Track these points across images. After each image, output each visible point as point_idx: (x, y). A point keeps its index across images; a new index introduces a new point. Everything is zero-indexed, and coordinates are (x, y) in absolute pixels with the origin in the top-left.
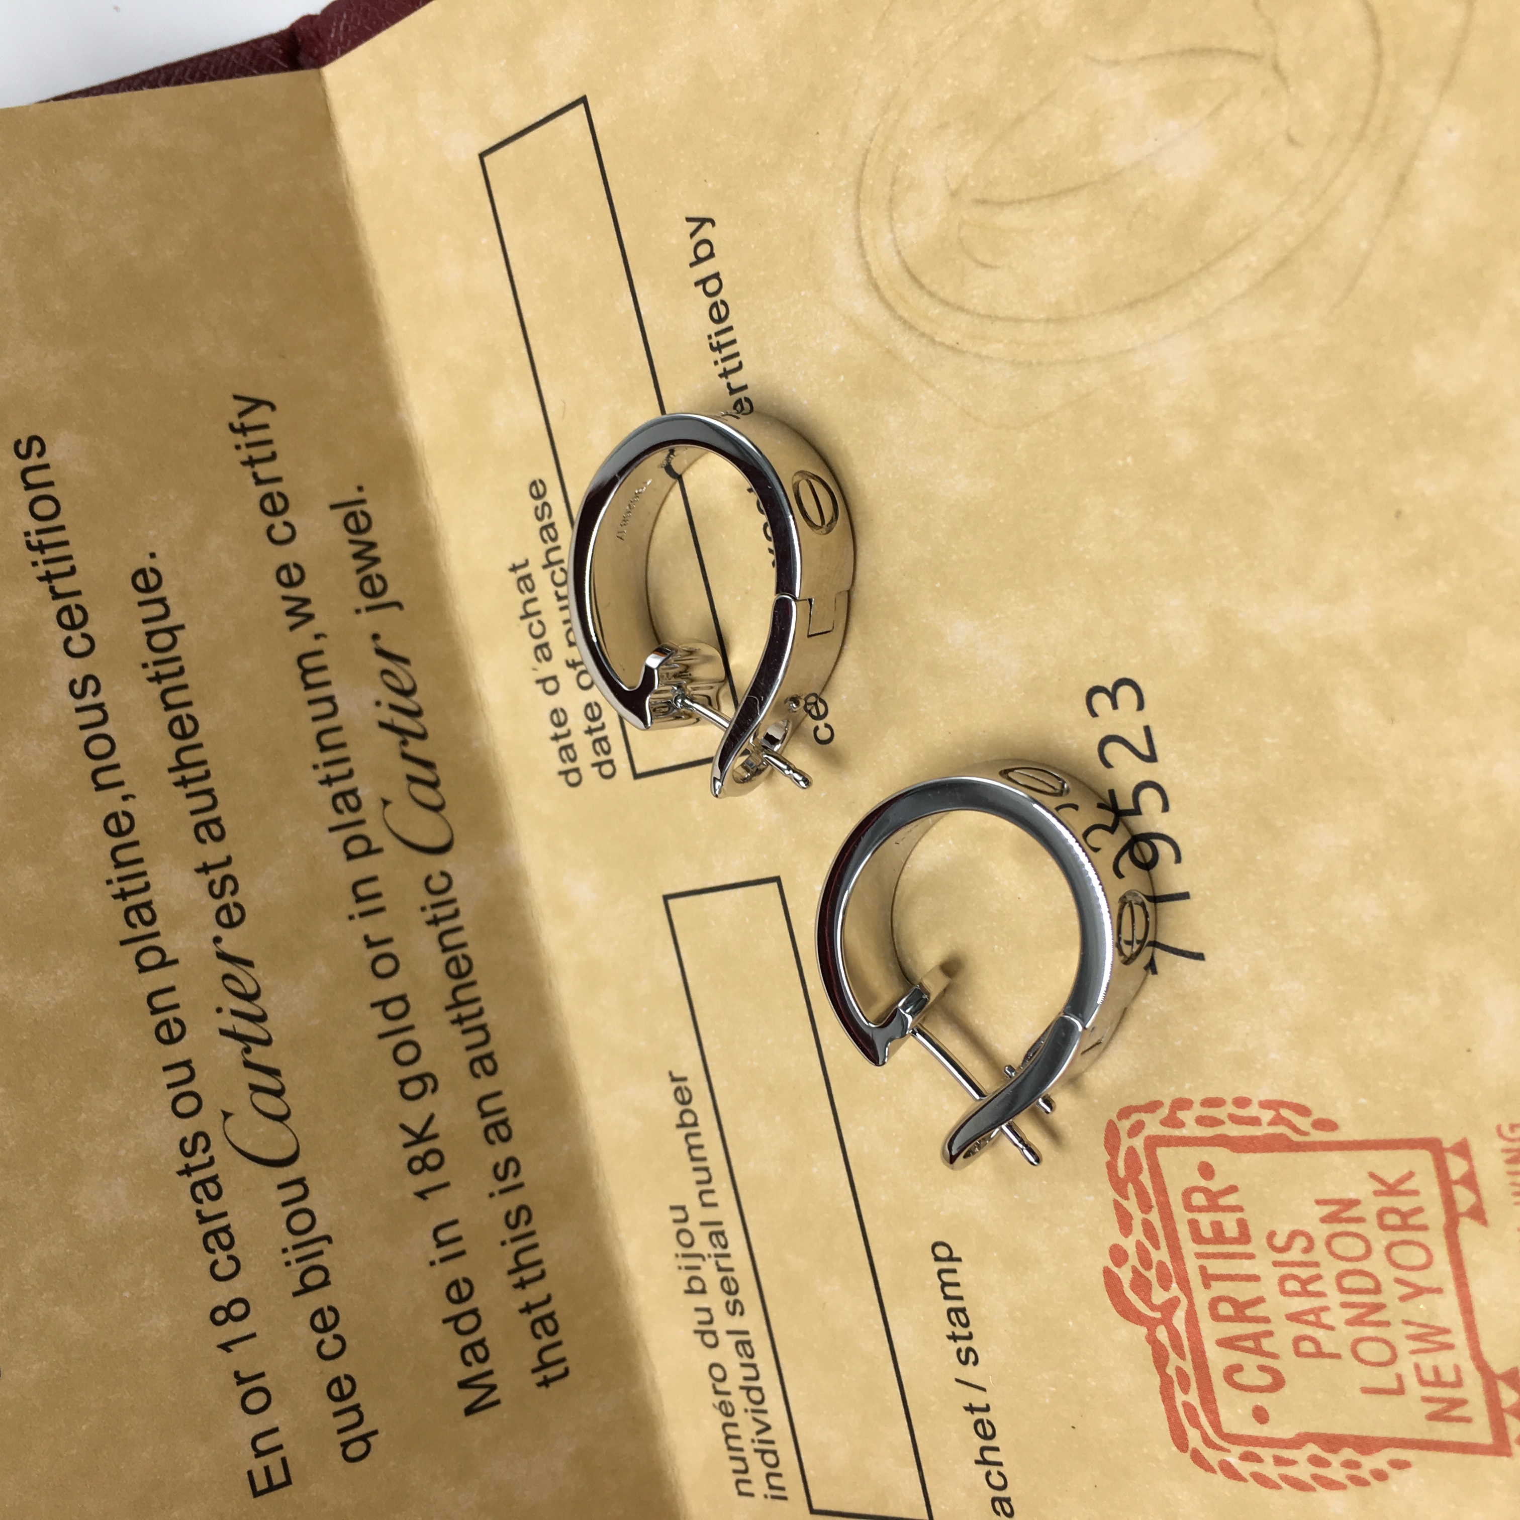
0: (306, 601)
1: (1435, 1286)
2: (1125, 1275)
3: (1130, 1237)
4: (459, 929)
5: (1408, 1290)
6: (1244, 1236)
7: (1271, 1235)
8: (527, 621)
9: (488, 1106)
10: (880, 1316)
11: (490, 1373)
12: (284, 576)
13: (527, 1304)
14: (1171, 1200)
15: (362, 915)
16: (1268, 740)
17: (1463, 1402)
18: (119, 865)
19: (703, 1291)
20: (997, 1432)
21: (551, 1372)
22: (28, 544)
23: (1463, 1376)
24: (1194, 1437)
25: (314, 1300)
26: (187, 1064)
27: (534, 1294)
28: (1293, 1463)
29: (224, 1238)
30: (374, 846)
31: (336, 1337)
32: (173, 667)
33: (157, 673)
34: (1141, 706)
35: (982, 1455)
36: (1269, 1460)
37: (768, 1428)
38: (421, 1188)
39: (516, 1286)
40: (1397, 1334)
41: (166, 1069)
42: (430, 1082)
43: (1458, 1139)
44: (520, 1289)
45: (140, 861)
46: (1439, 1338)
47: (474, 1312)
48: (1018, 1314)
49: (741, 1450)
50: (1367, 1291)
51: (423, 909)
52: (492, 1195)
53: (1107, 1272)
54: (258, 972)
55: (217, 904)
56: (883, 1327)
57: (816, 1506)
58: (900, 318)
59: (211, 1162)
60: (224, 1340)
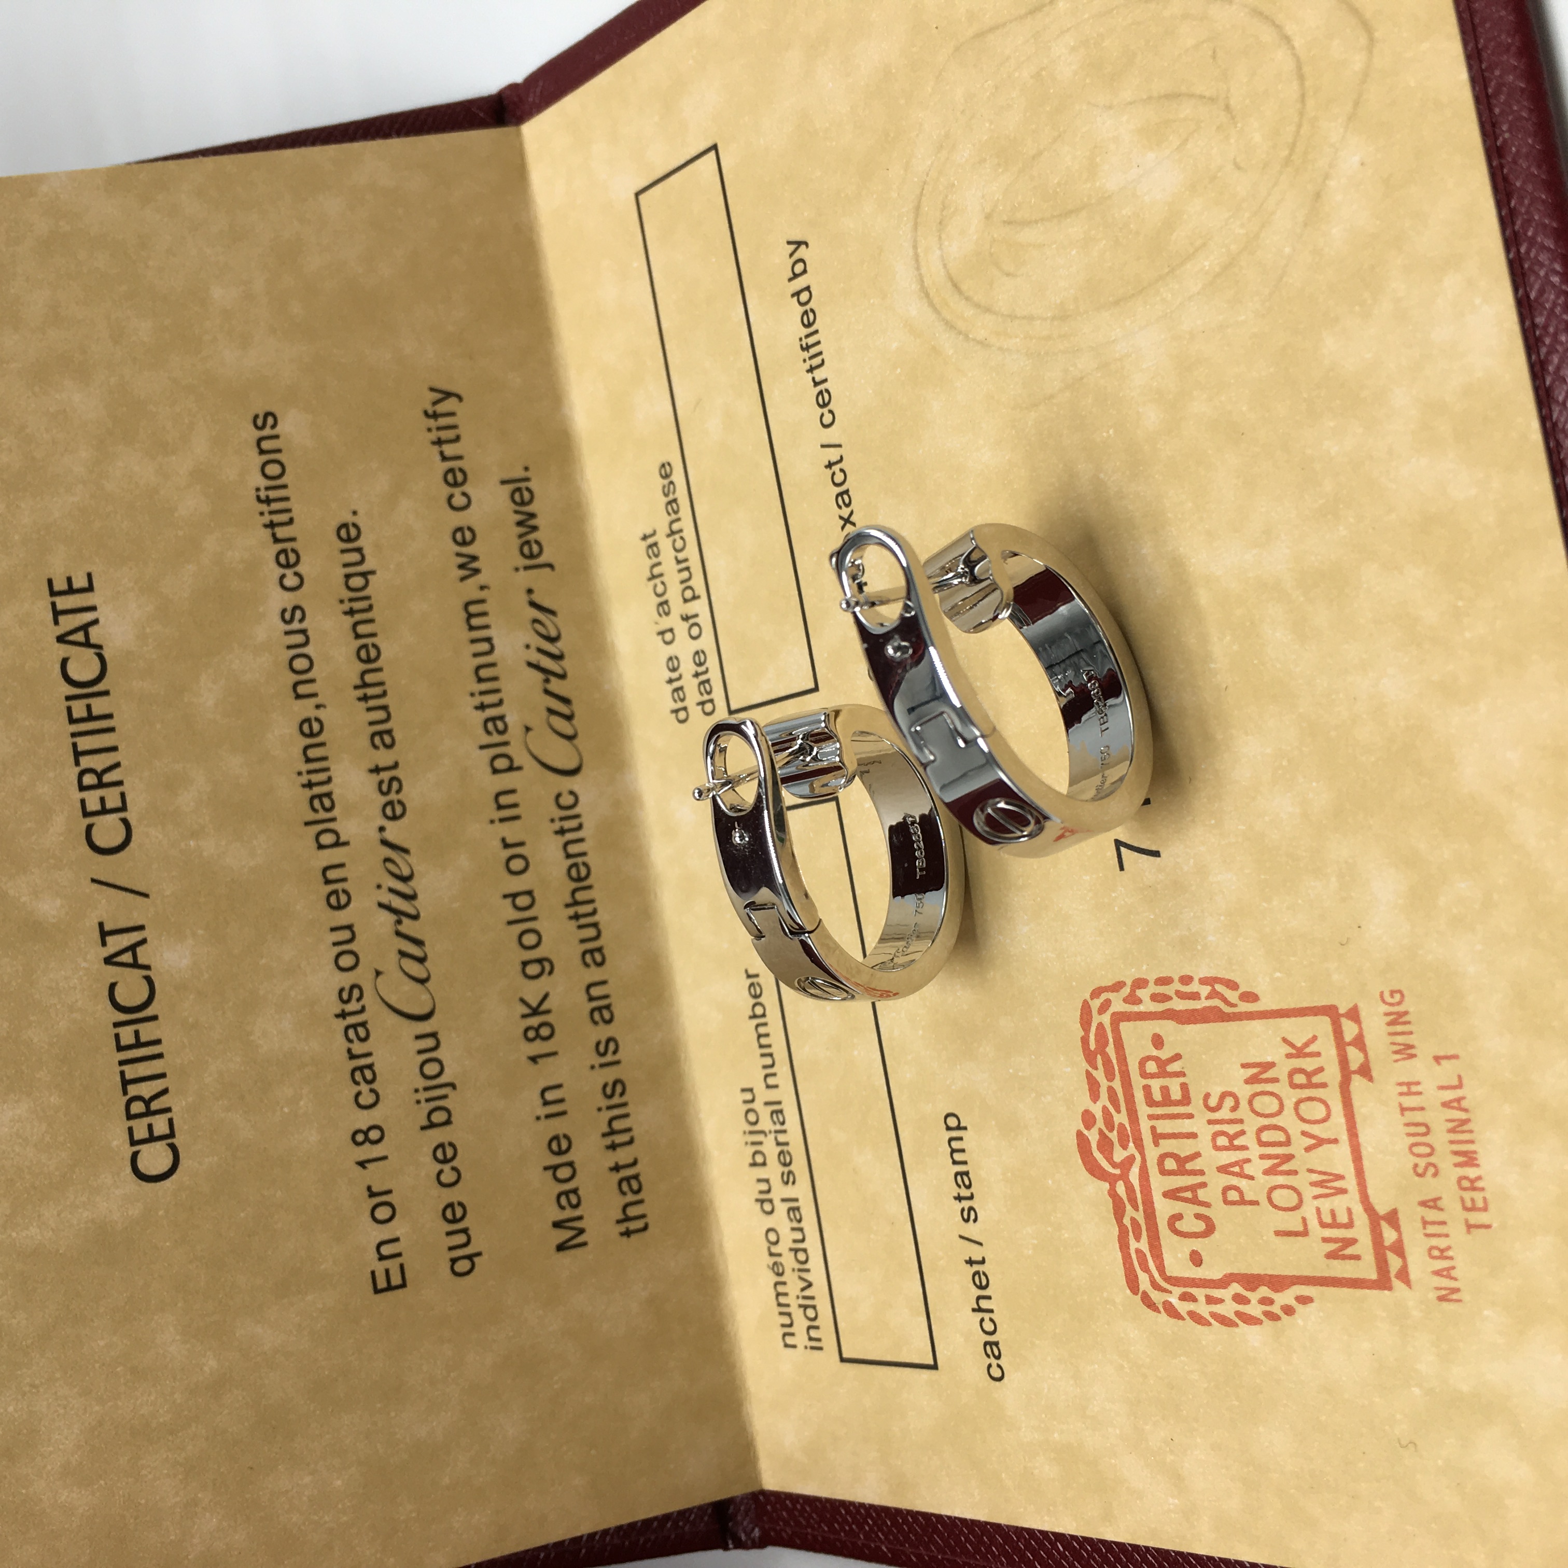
0: (474, 558)
2: (1093, 1136)
3: (1098, 1102)
4: (581, 840)
5: (1313, 1141)
6: (1186, 1099)
7: (1207, 1096)
8: (652, 583)
9: (595, 992)
10: (902, 1180)
11: (580, 1218)
12: (459, 536)
13: (617, 1164)
14: (1130, 1068)
15: (502, 820)
17: (1353, 1242)
18: (308, 760)
19: (764, 1164)
20: (990, 1282)
21: (633, 1225)
22: (259, 499)
23: (1355, 1217)
25: (437, 1136)
26: (349, 927)
27: (623, 1156)
28: (1220, 1301)
29: (368, 1074)
30: (516, 765)
31: (454, 1169)
32: (363, 605)
33: (351, 609)
35: (978, 1304)
36: (1202, 1299)
37: (810, 1285)
38: (532, 1054)
39: (608, 1148)
40: (1302, 1181)
41: (333, 929)
42: (547, 966)
43: (1351, 1005)
44: (611, 1150)
45: (324, 759)
46: (1337, 1184)
47: (571, 1164)
48: (1010, 1175)
49: (788, 1305)
51: (552, 820)
52: (593, 1067)
53: (1080, 1134)
54: (412, 859)
55: (384, 799)
56: (904, 1191)
57: (845, 1355)
58: (943, 320)
59: (363, 1010)
60: (362, 1159)
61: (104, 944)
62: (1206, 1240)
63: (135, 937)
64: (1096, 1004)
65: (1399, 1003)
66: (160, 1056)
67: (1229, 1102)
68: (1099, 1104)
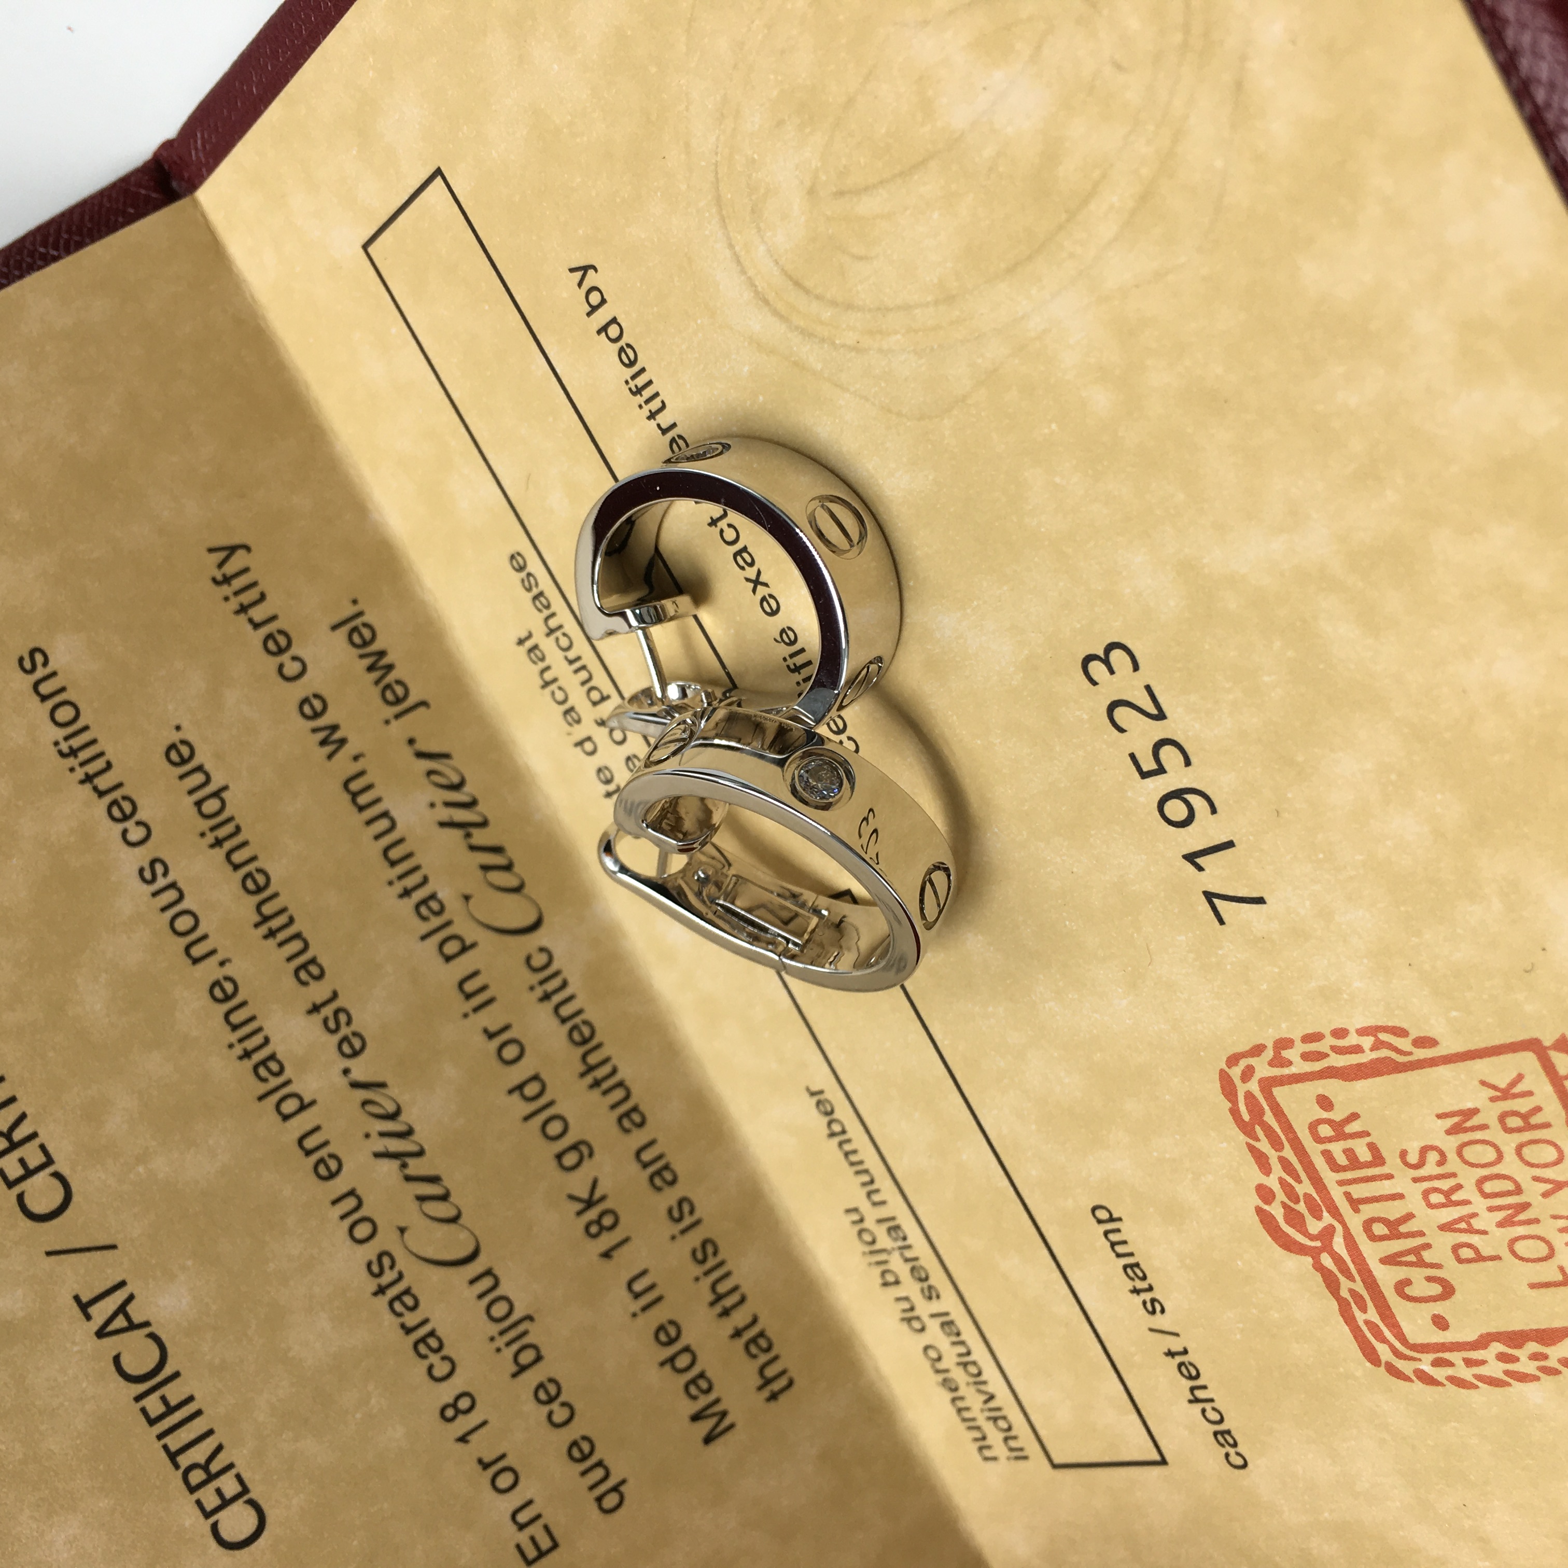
0: (334, 728)
2: (1277, 1211)
4: (570, 998)
5: (1549, 1186)
6: (1378, 1159)
7: (1403, 1154)
8: (548, 690)
9: (646, 1156)
11: (717, 1401)
12: (307, 709)
13: (736, 1329)
14: (1300, 1135)
15: (476, 1010)
16: (1266, 679)
18: (235, 1028)
19: (897, 1282)
20: (1200, 1371)
21: (776, 1386)
22: (60, 753)
25: (532, 1377)
26: (352, 1193)
27: (740, 1318)
28: (1483, 1362)
29: (433, 1343)
30: (468, 943)
31: (564, 1404)
32: (228, 829)
33: (217, 838)
34: (1136, 667)
35: (1193, 1395)
36: (1460, 1363)
37: (991, 1397)
38: (603, 1250)
39: (721, 1316)
41: (335, 1202)
42: (584, 1149)
43: (1557, 1036)
44: (725, 1317)
45: (252, 1019)
47: (687, 1349)
48: (1188, 1261)
49: (973, 1419)
51: (532, 988)
52: (673, 1238)
53: (1259, 1211)
54: (393, 1091)
55: (336, 1038)
57: (1056, 1461)
58: (797, 328)
59: (401, 1276)
60: (460, 1433)
61: (88, 1317)
62: (1447, 1302)
63: (118, 1298)
64: (1236, 1073)
66: (199, 1413)
67: (1433, 1157)
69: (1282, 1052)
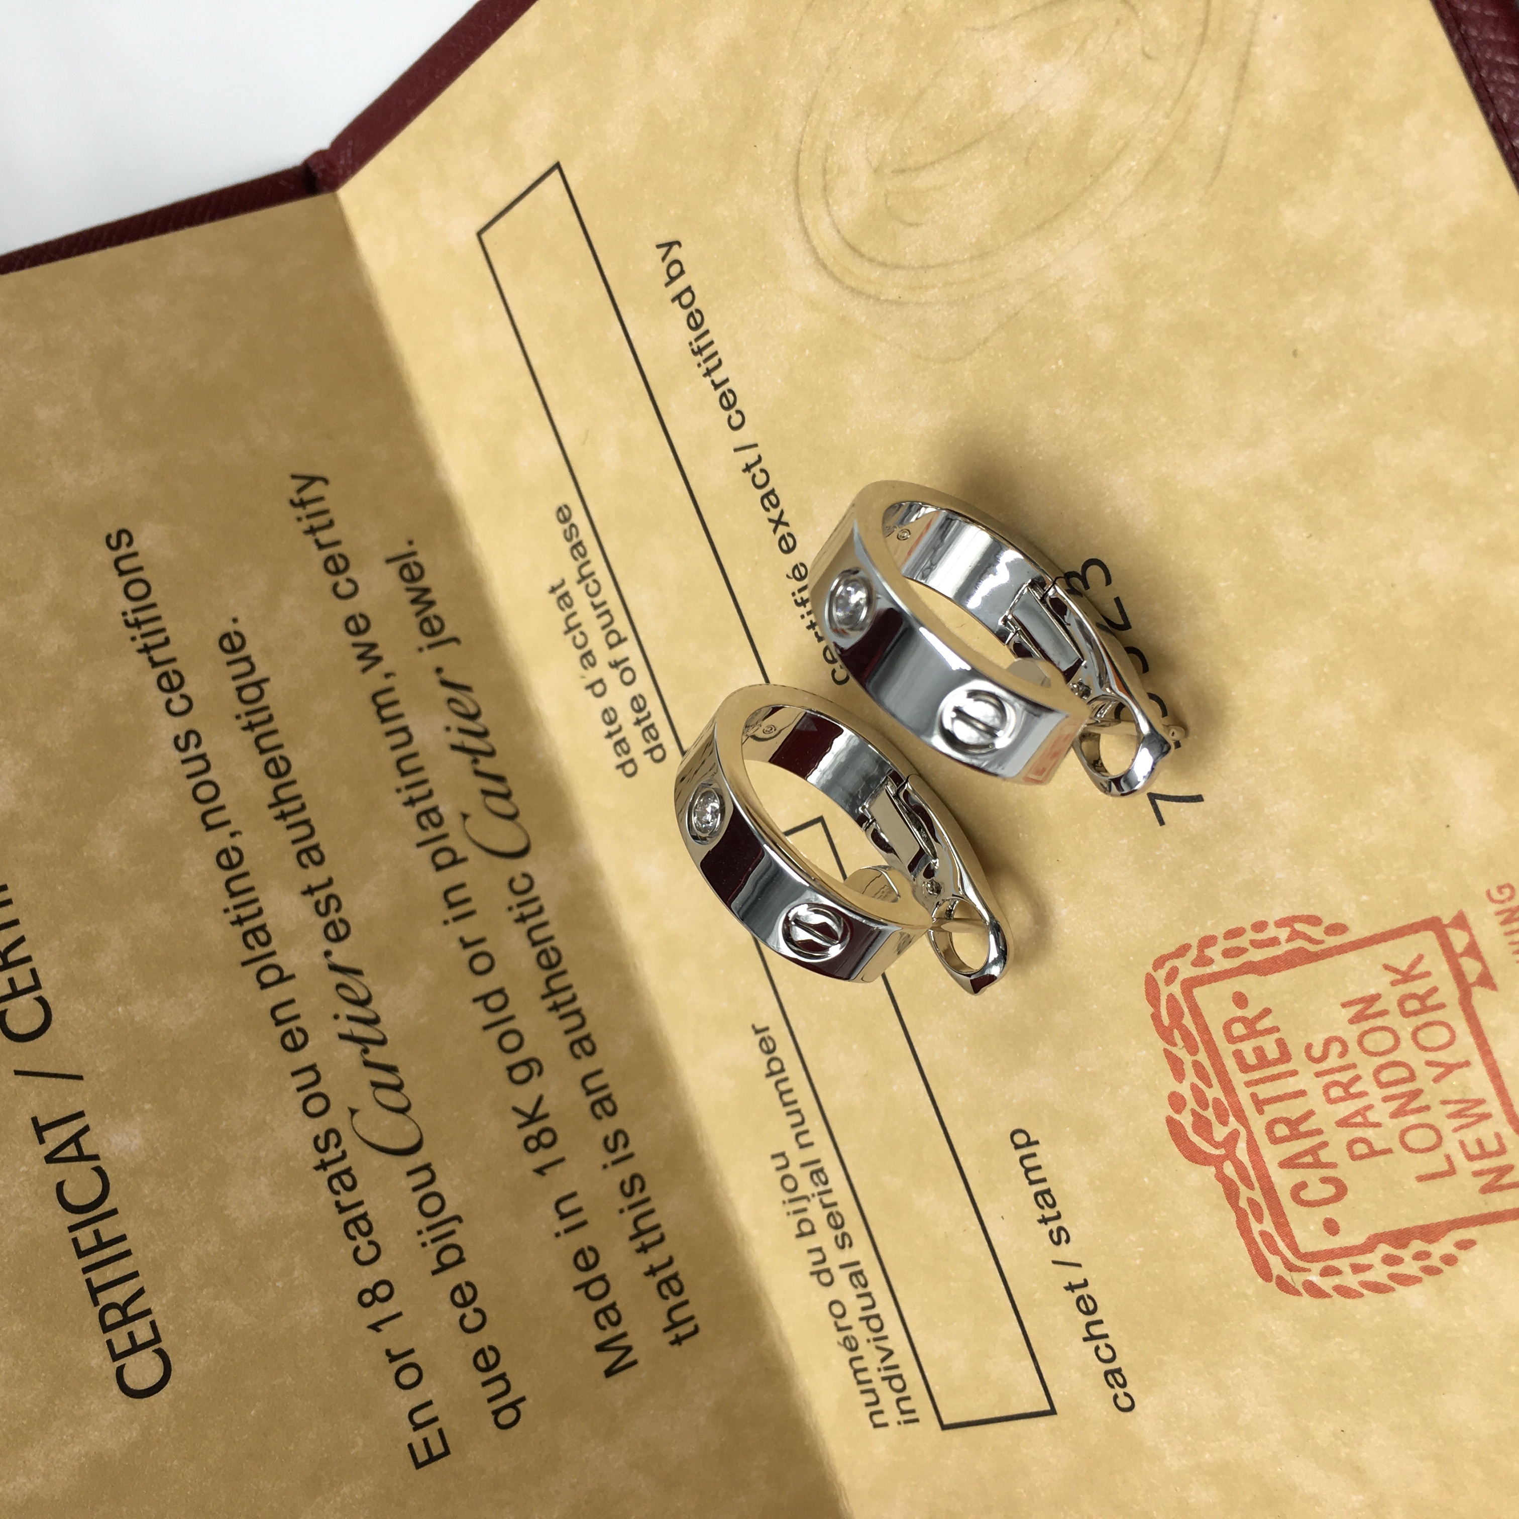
0: (373, 646)
1: (1463, 1060)
2: (1186, 1119)
3: (1184, 1081)
4: (544, 924)
5: (1440, 1070)
6: (1285, 1056)
7: (1309, 1047)
8: (570, 635)
9: (592, 1084)
10: (975, 1215)
11: (624, 1335)
12: (352, 625)
13: (651, 1266)
15: (456, 919)
16: (1222, 584)
18: (233, 895)
19: (813, 1232)
20: (1098, 1305)
21: (682, 1331)
22: (127, 623)
23: (1505, 1141)
24: (1276, 1265)
25: (451, 1278)
26: (312, 1068)
27: (656, 1257)
28: (1369, 1267)
29: (363, 1225)
30: (459, 857)
31: (476, 1310)
32: (262, 716)
33: (250, 723)
34: (1108, 581)
35: (1088, 1331)
36: (1347, 1270)
37: (891, 1353)
38: (539, 1165)
39: (638, 1251)
40: (1438, 1116)
41: (294, 1074)
42: (535, 1066)
43: (1455, 913)
44: (642, 1254)
45: (251, 889)
46: (1478, 1110)
47: (602, 1278)
48: (1098, 1182)
49: (870, 1381)
50: (1403, 1081)
51: (510, 909)
52: (605, 1167)
53: (1170, 1121)
54: (367, 980)
55: (324, 921)
56: (979, 1227)
57: (946, 1422)
58: (847, 287)
59: (344, 1155)
60: (373, 1321)
61: (42, 1141)
62: (1339, 1205)
63: (75, 1127)
65: (1510, 898)
66: (128, 1253)
67: (1336, 1048)
68: (1186, 1084)
69: (1206, 950)
